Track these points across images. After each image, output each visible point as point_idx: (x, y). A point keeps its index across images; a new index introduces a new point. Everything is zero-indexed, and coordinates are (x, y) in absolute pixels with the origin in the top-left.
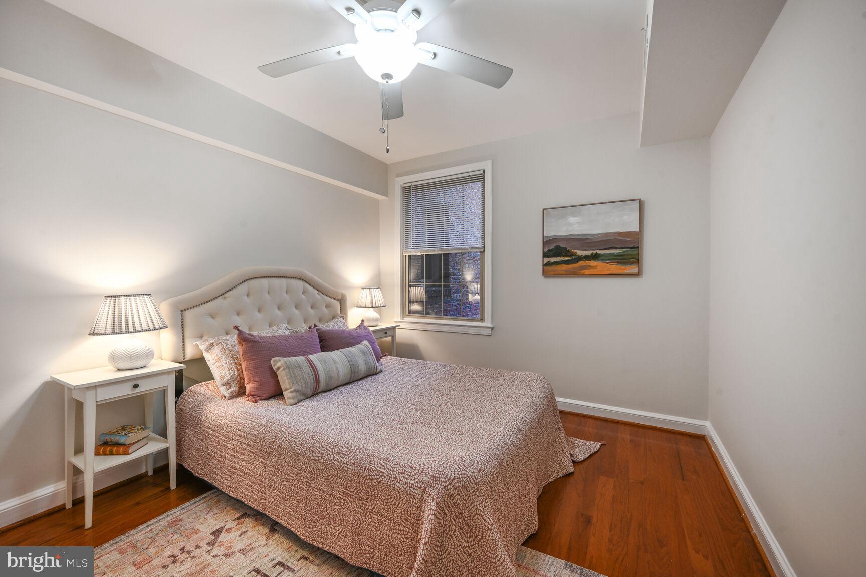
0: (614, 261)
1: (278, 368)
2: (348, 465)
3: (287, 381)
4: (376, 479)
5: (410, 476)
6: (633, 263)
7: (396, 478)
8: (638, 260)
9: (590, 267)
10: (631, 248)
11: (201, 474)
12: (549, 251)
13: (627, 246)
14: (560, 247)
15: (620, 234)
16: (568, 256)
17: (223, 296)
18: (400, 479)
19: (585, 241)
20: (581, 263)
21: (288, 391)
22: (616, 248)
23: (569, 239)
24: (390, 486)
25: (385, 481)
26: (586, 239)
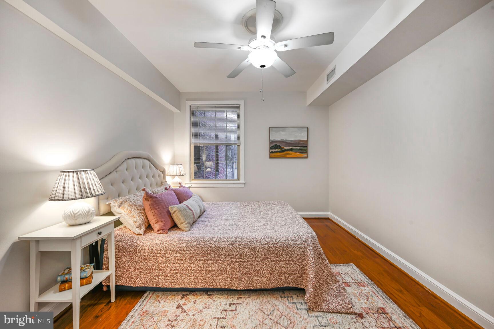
0: (299, 152)
1: (175, 212)
2: (264, 245)
3: (182, 218)
4: (281, 246)
5: (297, 240)
6: (305, 153)
7: (291, 243)
8: (307, 151)
9: (289, 154)
10: (305, 147)
11: (140, 284)
12: (272, 146)
13: (303, 146)
14: (277, 145)
15: (301, 141)
16: (281, 149)
17: (116, 170)
18: (293, 243)
19: (287, 143)
20: (286, 152)
21: (183, 224)
22: (299, 146)
23: (280, 142)
24: (289, 247)
25: (286, 246)
26: (288, 142)
